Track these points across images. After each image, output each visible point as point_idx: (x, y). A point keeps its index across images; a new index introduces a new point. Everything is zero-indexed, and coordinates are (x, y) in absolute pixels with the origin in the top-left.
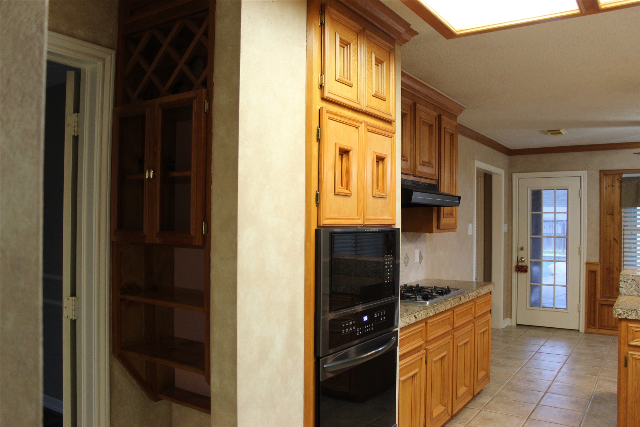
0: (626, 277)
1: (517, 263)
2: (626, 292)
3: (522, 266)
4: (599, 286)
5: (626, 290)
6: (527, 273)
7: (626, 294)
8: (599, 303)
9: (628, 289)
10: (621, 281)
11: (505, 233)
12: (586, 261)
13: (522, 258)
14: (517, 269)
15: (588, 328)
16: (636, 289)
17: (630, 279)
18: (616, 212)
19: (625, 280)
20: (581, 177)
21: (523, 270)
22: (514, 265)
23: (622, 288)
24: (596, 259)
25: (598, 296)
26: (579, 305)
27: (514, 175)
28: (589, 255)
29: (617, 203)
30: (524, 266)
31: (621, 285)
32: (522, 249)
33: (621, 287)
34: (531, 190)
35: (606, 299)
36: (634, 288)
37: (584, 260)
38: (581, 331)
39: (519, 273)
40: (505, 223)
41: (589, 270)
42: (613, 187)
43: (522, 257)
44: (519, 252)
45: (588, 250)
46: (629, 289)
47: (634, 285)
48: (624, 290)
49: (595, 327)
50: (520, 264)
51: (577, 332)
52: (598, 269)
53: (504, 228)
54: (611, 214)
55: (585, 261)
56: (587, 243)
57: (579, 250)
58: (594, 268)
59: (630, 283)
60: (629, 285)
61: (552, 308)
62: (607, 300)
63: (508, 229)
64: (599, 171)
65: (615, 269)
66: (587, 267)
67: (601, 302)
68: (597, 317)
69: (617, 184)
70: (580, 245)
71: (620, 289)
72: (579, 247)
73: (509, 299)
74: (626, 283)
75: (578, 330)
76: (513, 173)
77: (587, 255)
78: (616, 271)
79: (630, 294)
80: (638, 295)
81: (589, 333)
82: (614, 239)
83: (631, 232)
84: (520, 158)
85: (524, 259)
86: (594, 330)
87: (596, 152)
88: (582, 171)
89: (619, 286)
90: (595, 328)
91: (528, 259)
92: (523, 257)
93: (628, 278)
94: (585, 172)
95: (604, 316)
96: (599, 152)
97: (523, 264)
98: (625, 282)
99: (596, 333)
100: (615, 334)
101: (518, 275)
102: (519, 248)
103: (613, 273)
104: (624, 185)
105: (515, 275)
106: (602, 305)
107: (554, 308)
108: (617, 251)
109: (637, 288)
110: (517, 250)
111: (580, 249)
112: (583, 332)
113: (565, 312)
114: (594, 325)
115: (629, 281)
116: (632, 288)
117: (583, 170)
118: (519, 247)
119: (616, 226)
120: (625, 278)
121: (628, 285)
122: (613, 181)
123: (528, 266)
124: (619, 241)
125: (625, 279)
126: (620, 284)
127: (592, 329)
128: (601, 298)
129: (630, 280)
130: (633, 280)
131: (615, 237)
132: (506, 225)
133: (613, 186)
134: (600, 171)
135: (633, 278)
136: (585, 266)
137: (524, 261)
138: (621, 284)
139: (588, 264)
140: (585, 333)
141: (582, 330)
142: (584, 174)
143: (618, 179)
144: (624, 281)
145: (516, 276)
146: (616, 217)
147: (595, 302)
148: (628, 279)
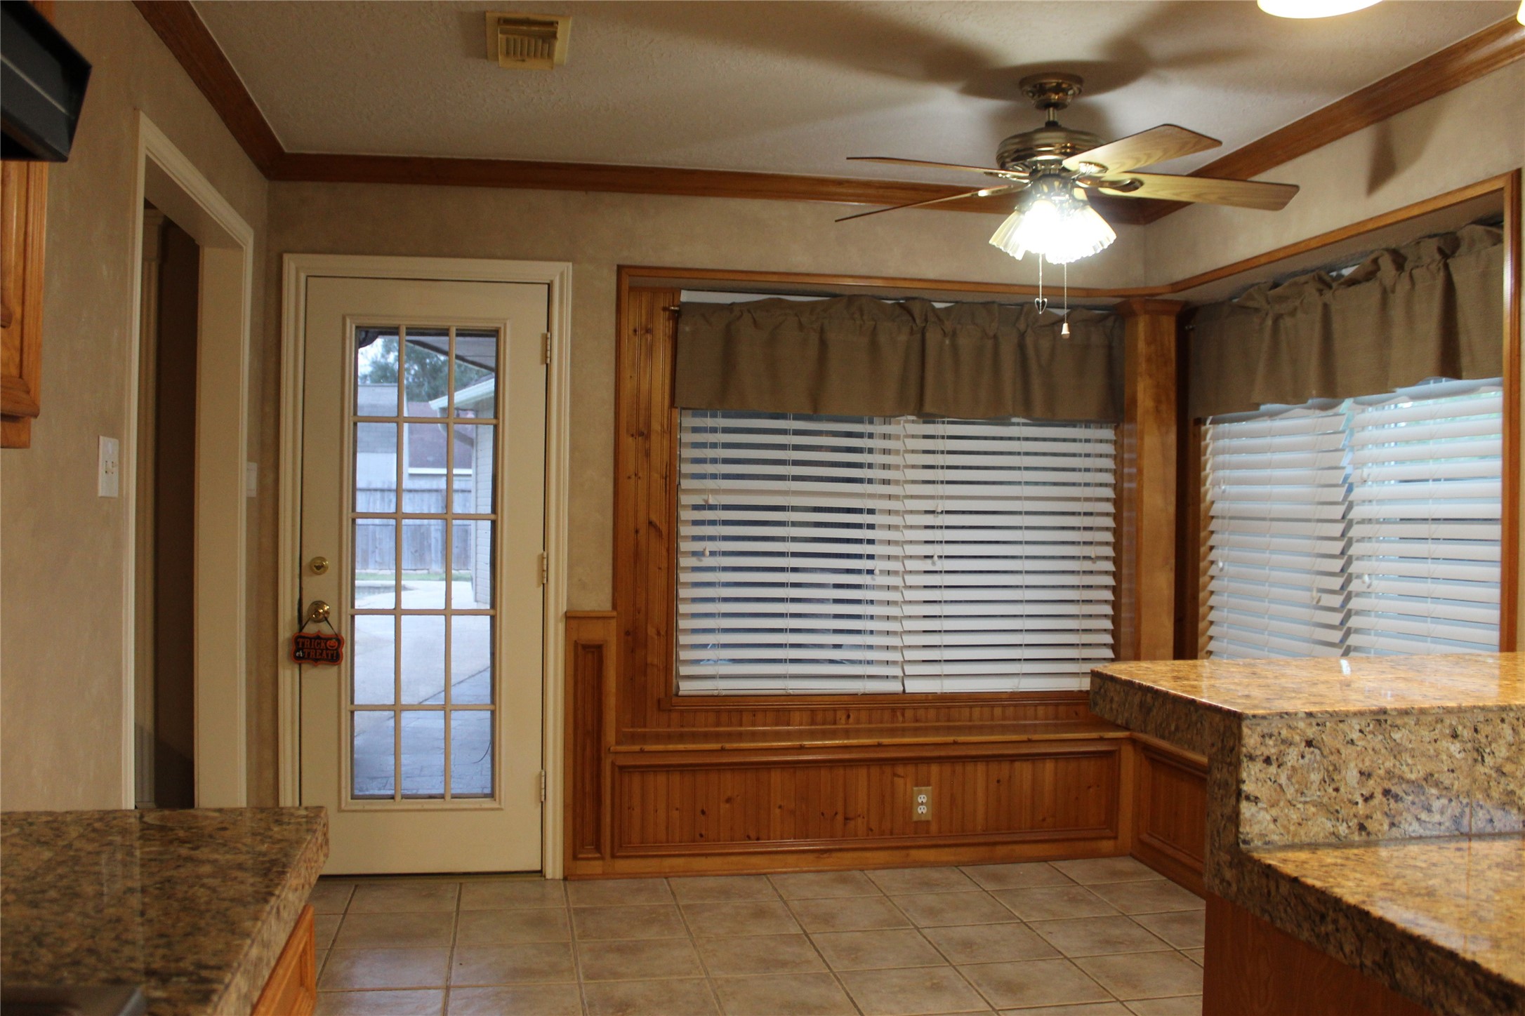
0: (1275, 732)
1: (296, 627)
2: (1272, 826)
3: (318, 637)
4: (611, 702)
5: (1274, 812)
6: (339, 664)
7: (1275, 838)
8: (613, 764)
9: (1282, 804)
10: (1251, 758)
11: (249, 499)
12: (565, 610)
13: (319, 604)
14: (298, 650)
15: (575, 858)
16: (1325, 800)
17: (1297, 738)
18: (656, 426)
19: (1271, 749)
20: (550, 286)
21: (321, 654)
22: (286, 631)
23: (1256, 800)
24: (599, 599)
25: (610, 736)
26: (540, 775)
27: (292, 265)
28: (576, 584)
29: (660, 396)
30: (328, 639)
31: (1248, 787)
32: (319, 567)
33: (1248, 798)
34: (357, 327)
35: (637, 748)
36: (1314, 793)
37: (558, 605)
38: (549, 873)
39: (304, 666)
40: (250, 459)
41: (576, 644)
42: (649, 337)
43: (318, 599)
44: (304, 578)
45: (571, 567)
46: (1291, 804)
47: (1315, 777)
48: (1262, 813)
49: (597, 855)
50: (311, 629)
51: (537, 878)
52: (609, 636)
53: (247, 479)
54: (641, 434)
55: (563, 608)
56: (570, 540)
57: (542, 564)
58: (594, 633)
59: (1294, 768)
60: (1289, 778)
61: (442, 797)
62: (642, 751)
63: (261, 488)
64: (615, 268)
65: (651, 631)
66: (567, 630)
67: (622, 761)
68: (607, 819)
69: (662, 326)
70: (545, 546)
71: (1246, 809)
72: (543, 554)
73: (269, 774)
74: (1273, 769)
75: (541, 872)
76: (286, 252)
77: (570, 586)
78: (656, 637)
79: (1294, 835)
80: (1334, 833)
81: (582, 878)
82: (650, 523)
83: (705, 497)
84: (317, 194)
85: (326, 608)
86: (596, 867)
87: (607, 197)
88: (557, 264)
89: (1239, 793)
90: (602, 858)
91: (344, 609)
92: (323, 600)
93: (1284, 732)
94: (567, 267)
95: (629, 808)
96: (618, 197)
97: (325, 629)
98: (1268, 761)
99: (606, 876)
100: (667, 870)
101: (303, 675)
102: (304, 564)
103: (646, 646)
104: (686, 328)
105: (288, 675)
106: (622, 768)
107: (448, 798)
108: (660, 568)
109: (1330, 790)
110: (297, 571)
111: (543, 560)
112: (559, 874)
113: (492, 809)
114: (598, 847)
115: (1292, 757)
116: (1302, 793)
117: (559, 260)
118: (306, 561)
119: (656, 476)
120: (1271, 736)
121: (1283, 780)
122: (651, 316)
123: (343, 635)
124: (664, 529)
125: (1271, 743)
126: (1244, 775)
127: (592, 863)
128: (618, 743)
129: (1296, 745)
130: (1309, 743)
131: (654, 518)
132: (254, 466)
133: (648, 331)
134: (620, 268)
135: (1311, 733)
136: (561, 627)
137: (325, 618)
138: (1249, 775)
139: (571, 618)
140: (565, 879)
141: (554, 869)
142: (560, 272)
143: (665, 309)
144: (1267, 753)
145: (293, 678)
146: (658, 444)
147: (598, 761)
148: (1283, 742)
